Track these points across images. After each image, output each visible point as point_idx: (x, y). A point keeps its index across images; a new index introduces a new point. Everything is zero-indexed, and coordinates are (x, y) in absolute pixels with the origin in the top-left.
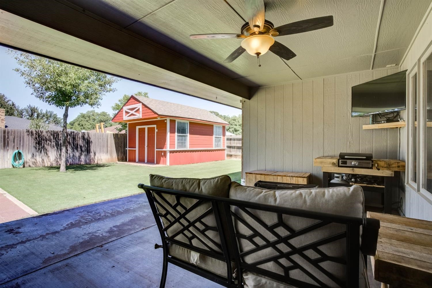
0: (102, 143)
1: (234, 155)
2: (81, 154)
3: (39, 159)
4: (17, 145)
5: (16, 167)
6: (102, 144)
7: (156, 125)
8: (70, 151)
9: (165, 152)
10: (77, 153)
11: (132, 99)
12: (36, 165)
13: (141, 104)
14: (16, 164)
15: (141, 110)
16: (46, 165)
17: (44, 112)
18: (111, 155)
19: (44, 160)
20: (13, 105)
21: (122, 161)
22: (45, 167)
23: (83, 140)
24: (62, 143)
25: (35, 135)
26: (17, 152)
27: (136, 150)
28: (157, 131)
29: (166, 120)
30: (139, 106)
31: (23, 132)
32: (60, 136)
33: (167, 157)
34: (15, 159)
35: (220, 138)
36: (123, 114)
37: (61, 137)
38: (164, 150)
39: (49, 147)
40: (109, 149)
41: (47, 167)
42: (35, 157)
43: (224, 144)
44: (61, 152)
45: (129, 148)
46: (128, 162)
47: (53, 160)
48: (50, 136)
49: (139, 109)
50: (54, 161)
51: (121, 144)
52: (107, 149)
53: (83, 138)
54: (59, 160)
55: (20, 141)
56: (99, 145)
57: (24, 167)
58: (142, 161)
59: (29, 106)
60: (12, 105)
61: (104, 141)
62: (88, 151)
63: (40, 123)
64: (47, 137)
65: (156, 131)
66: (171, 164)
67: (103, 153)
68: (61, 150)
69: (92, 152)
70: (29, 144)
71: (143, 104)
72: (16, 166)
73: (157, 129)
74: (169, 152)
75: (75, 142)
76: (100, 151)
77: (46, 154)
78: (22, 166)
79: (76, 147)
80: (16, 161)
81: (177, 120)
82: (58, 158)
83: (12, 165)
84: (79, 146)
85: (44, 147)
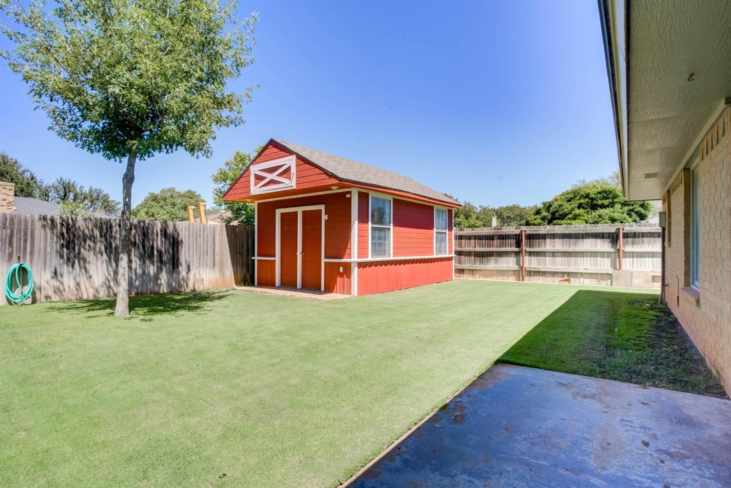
0: (203, 246)
1: (469, 270)
2: (160, 269)
3: (68, 281)
4: (17, 251)
5: (15, 303)
6: (204, 249)
7: (324, 205)
8: (136, 262)
9: (348, 267)
10: (152, 267)
11: (271, 146)
12: (62, 295)
13: (294, 156)
14: (17, 294)
15: (293, 170)
16: (85, 297)
17: (86, 190)
18: (222, 271)
19: (81, 284)
20: (32, 179)
21: (245, 285)
22: (81, 300)
23: (163, 239)
24: (120, 246)
25: (59, 226)
26: (18, 267)
27: (275, 260)
28: (326, 219)
29: (350, 192)
30: (290, 161)
31: (32, 221)
32: (114, 230)
33: (352, 276)
34: (12, 285)
35: (444, 235)
36: (250, 181)
37: (116, 232)
38: (344, 260)
39: (92, 253)
40: (217, 258)
41: (87, 301)
42: (59, 277)
43: (450, 247)
44: (117, 266)
45: (259, 256)
46: (256, 287)
47: (101, 283)
48: (92, 230)
49: (289, 169)
50: (102, 286)
51: (242, 247)
52: (212, 259)
53: (163, 234)
54: (112, 284)
55: (25, 241)
56: (196, 251)
57: (34, 301)
58: (288, 284)
59: (60, 180)
60: (30, 178)
61: (207, 240)
62: (175, 263)
63: (77, 210)
64: (87, 232)
65: (324, 217)
66: (360, 293)
67: (206, 268)
68: (117, 261)
69: (184, 264)
70: (45, 248)
71: (300, 158)
72: (16, 301)
73: (325, 214)
74: (357, 264)
75: (147, 243)
76: (200, 263)
77: (83, 271)
78: (29, 301)
79: (147, 254)
80: (15, 290)
81: (372, 194)
82: (110, 278)
83: (5, 298)
84: (155, 253)
85: (79, 253)
